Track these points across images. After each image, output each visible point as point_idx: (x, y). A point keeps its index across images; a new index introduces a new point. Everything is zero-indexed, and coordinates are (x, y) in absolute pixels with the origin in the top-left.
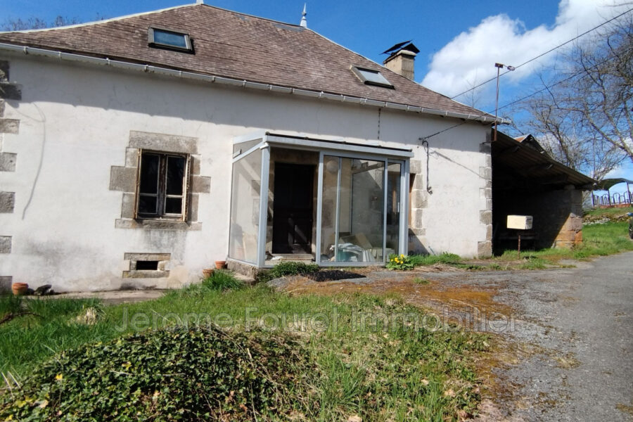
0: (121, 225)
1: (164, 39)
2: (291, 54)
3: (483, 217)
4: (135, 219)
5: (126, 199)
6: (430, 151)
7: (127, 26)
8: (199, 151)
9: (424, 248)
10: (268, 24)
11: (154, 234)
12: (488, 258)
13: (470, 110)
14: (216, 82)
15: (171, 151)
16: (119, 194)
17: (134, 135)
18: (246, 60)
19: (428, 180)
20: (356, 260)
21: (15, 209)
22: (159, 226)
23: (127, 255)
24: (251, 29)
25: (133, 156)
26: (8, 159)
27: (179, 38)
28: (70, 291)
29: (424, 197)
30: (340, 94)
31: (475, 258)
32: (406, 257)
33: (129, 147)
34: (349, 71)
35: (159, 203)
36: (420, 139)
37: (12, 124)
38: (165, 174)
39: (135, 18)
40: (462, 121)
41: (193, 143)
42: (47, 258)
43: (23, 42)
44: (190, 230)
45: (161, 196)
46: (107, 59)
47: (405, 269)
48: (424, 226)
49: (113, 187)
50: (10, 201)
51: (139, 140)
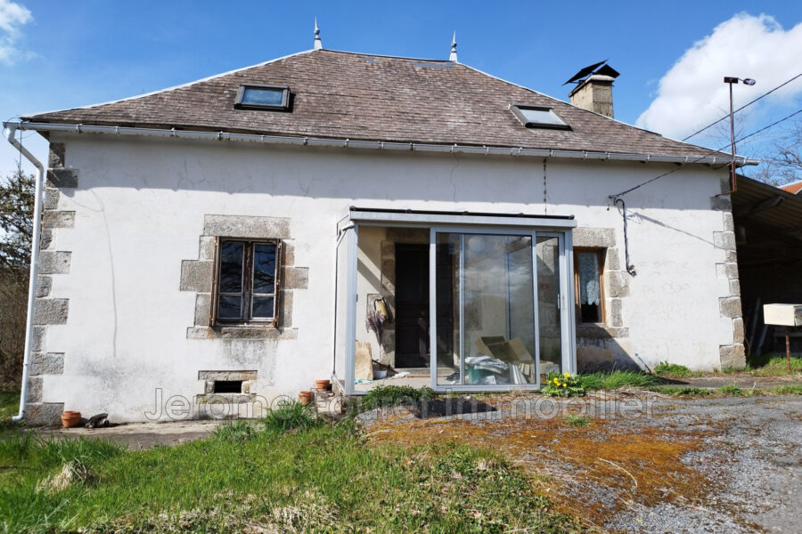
0: (194, 335)
1: (255, 97)
2: (424, 99)
3: (726, 307)
4: (210, 326)
5: (200, 302)
6: (628, 214)
7: (215, 88)
8: (292, 235)
9: (629, 358)
10: (404, 64)
11: (236, 345)
12: (738, 371)
13: (691, 148)
14: (309, 144)
15: (257, 237)
16: (192, 294)
17: (209, 220)
18: (359, 113)
19: (627, 256)
20: (495, 382)
21: (68, 319)
22: (242, 335)
23: (201, 374)
24: (378, 73)
25: (209, 245)
26: (61, 258)
27: (277, 94)
28: (130, 421)
29: (623, 281)
30: (482, 145)
31: (716, 371)
32: (574, 375)
33: (203, 236)
34: (506, 112)
35: (245, 304)
36: (610, 197)
37: (68, 216)
38: (251, 267)
39: (229, 75)
40: (678, 166)
41: (284, 225)
42: (104, 378)
43: (77, 119)
44: (283, 338)
45: (247, 296)
46: (173, 129)
47: (570, 396)
48: (625, 324)
49: (184, 287)
50: (63, 310)
51: (215, 225)
